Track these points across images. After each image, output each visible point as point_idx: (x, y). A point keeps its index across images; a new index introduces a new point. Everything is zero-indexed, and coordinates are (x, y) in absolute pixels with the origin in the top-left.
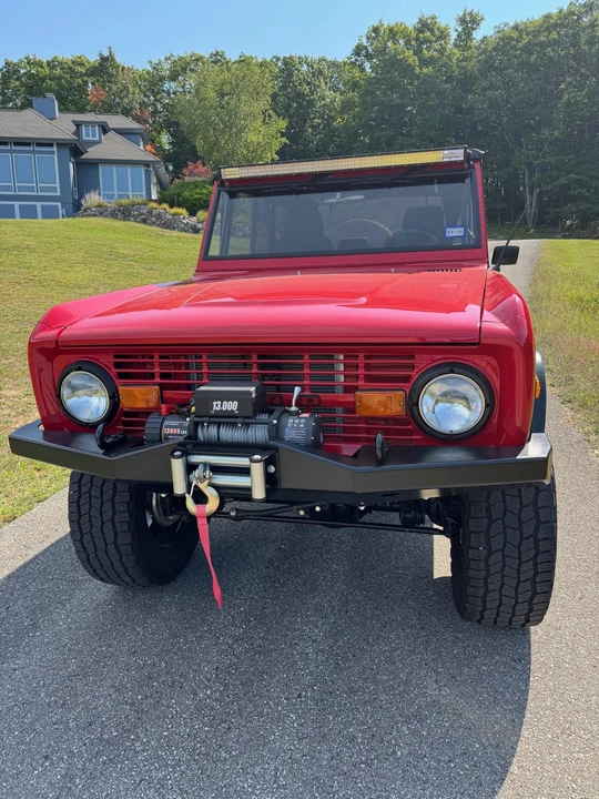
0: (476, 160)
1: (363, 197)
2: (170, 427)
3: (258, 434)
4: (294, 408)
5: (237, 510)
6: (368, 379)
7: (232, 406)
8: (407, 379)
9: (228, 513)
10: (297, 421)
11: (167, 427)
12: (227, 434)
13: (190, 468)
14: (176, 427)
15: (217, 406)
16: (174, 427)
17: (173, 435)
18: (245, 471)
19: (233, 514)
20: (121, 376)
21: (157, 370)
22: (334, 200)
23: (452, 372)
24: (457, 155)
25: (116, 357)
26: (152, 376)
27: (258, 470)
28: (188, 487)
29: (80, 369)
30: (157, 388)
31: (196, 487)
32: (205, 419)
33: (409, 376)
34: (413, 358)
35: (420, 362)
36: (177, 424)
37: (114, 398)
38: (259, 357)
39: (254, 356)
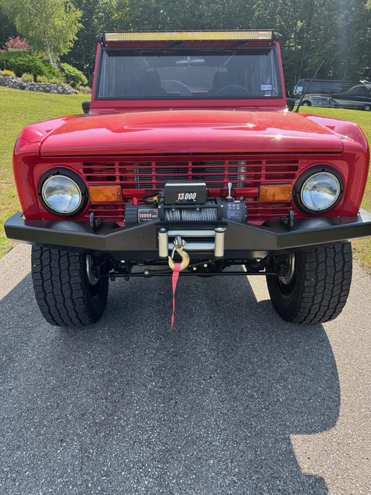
0: (277, 40)
1: (203, 61)
2: (144, 213)
3: (210, 215)
4: (229, 197)
5: (149, 271)
6: (267, 177)
7: (193, 196)
8: (293, 176)
9: (143, 273)
10: (234, 205)
11: (141, 213)
12: (187, 216)
13: (171, 240)
14: (149, 213)
15: (181, 197)
16: (146, 213)
17: (146, 218)
18: (211, 240)
19: (146, 273)
20: (89, 178)
21: (117, 174)
22: (186, 62)
23: (323, 171)
24: (265, 35)
25: (84, 164)
26: (113, 178)
27: (220, 238)
28: (170, 252)
29: (58, 173)
30: (119, 186)
31: (176, 252)
32: (172, 206)
33: (294, 174)
34: (297, 162)
35: (302, 165)
36: (148, 210)
37: (85, 194)
38: (193, 164)
39: (190, 163)
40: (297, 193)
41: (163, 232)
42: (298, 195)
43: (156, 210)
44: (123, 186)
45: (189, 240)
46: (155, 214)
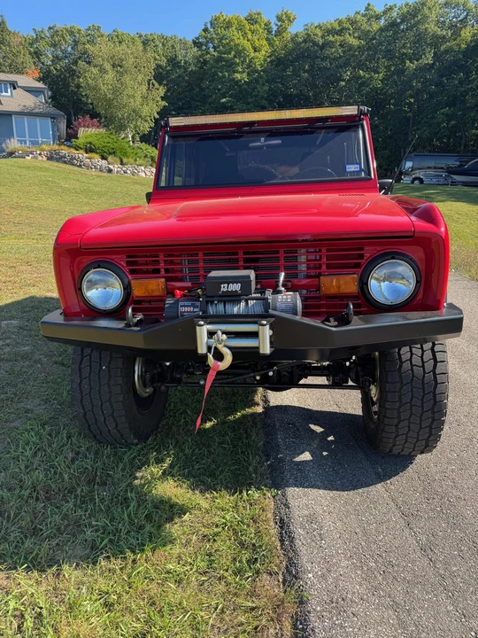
0: (365, 115)
1: (280, 141)
2: (185, 306)
3: (256, 308)
4: (281, 288)
6: (329, 267)
7: (236, 287)
9: (198, 383)
10: (285, 297)
11: (182, 306)
12: (232, 309)
13: (211, 334)
14: (190, 306)
15: (224, 288)
16: (188, 306)
17: (187, 312)
19: (202, 383)
20: (132, 272)
21: (162, 266)
22: (259, 144)
23: (393, 258)
24: (350, 110)
25: (128, 257)
26: (157, 271)
28: (209, 348)
29: (99, 267)
30: (163, 280)
31: (216, 348)
32: (215, 298)
33: (360, 263)
34: (362, 249)
35: (368, 253)
36: (190, 303)
37: (127, 289)
38: (245, 253)
39: (241, 252)
40: (363, 284)
41: (201, 326)
42: (365, 286)
43: (198, 304)
44: (168, 279)
45: (230, 334)
46: (197, 307)
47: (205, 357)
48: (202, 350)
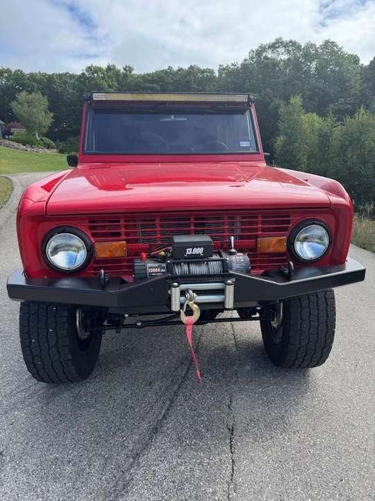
0: (252, 102)
2: (153, 268)
3: (214, 267)
4: (233, 250)
5: (142, 322)
6: (263, 230)
7: (199, 251)
8: (286, 229)
9: (135, 324)
10: (238, 258)
11: (149, 268)
12: (196, 269)
13: (183, 293)
14: (157, 267)
15: (189, 251)
16: (155, 268)
17: (155, 273)
18: (222, 292)
19: (139, 324)
20: (94, 235)
21: (123, 230)
22: (169, 120)
23: (314, 224)
25: (90, 222)
26: (119, 234)
27: (230, 290)
28: (182, 305)
29: (64, 232)
30: (124, 242)
31: (187, 305)
32: (181, 260)
33: (287, 227)
34: (289, 216)
35: (294, 219)
36: (157, 265)
37: (90, 250)
38: (195, 219)
39: (192, 219)
40: (291, 245)
41: (175, 287)
42: (292, 246)
43: (164, 265)
44: (128, 241)
45: (199, 292)
46: (164, 268)
47: (178, 314)
48: (175, 307)
